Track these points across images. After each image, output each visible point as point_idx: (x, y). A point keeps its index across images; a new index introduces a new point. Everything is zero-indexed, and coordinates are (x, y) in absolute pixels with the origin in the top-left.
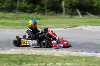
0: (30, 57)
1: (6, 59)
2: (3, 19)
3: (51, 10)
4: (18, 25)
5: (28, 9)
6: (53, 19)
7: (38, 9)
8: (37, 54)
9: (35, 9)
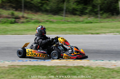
0: (76, 69)
1: (47, 72)
2: (47, 23)
3: (105, 12)
4: (65, 30)
5: (77, 11)
6: (107, 22)
7: (90, 11)
8: (85, 66)
9: (86, 11)
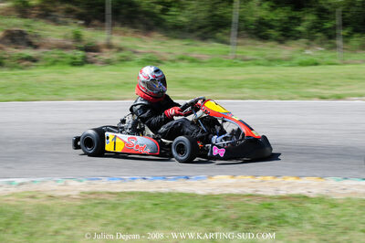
0: (284, 204)
1: (199, 213)
2: (183, 64)
3: (356, 31)
4: (239, 86)
5: (271, 27)
6: (364, 61)
7: (310, 29)
8: (311, 195)
9: (300, 28)
